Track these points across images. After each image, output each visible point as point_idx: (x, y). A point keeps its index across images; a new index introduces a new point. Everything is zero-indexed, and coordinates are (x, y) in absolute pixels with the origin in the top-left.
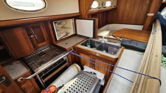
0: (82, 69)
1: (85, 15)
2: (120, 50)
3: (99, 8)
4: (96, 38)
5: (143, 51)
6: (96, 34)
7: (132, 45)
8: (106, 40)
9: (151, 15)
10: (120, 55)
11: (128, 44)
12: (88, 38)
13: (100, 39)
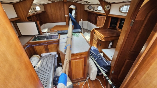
0: (41, 56)
1: (25, 18)
2: (59, 36)
3: (32, 12)
4: (41, 34)
5: (67, 34)
6: (41, 31)
7: (63, 32)
8: (49, 33)
9: (66, 16)
10: (60, 37)
11: (61, 32)
12: (34, 35)
13: (45, 34)
